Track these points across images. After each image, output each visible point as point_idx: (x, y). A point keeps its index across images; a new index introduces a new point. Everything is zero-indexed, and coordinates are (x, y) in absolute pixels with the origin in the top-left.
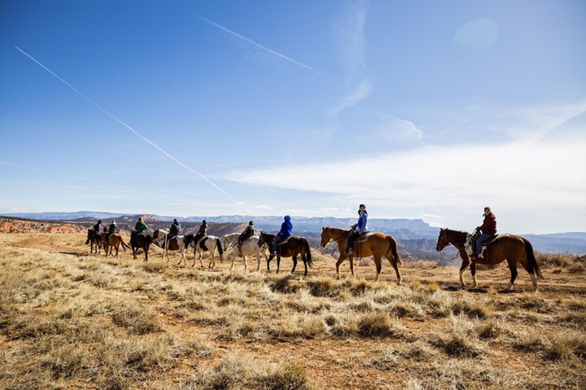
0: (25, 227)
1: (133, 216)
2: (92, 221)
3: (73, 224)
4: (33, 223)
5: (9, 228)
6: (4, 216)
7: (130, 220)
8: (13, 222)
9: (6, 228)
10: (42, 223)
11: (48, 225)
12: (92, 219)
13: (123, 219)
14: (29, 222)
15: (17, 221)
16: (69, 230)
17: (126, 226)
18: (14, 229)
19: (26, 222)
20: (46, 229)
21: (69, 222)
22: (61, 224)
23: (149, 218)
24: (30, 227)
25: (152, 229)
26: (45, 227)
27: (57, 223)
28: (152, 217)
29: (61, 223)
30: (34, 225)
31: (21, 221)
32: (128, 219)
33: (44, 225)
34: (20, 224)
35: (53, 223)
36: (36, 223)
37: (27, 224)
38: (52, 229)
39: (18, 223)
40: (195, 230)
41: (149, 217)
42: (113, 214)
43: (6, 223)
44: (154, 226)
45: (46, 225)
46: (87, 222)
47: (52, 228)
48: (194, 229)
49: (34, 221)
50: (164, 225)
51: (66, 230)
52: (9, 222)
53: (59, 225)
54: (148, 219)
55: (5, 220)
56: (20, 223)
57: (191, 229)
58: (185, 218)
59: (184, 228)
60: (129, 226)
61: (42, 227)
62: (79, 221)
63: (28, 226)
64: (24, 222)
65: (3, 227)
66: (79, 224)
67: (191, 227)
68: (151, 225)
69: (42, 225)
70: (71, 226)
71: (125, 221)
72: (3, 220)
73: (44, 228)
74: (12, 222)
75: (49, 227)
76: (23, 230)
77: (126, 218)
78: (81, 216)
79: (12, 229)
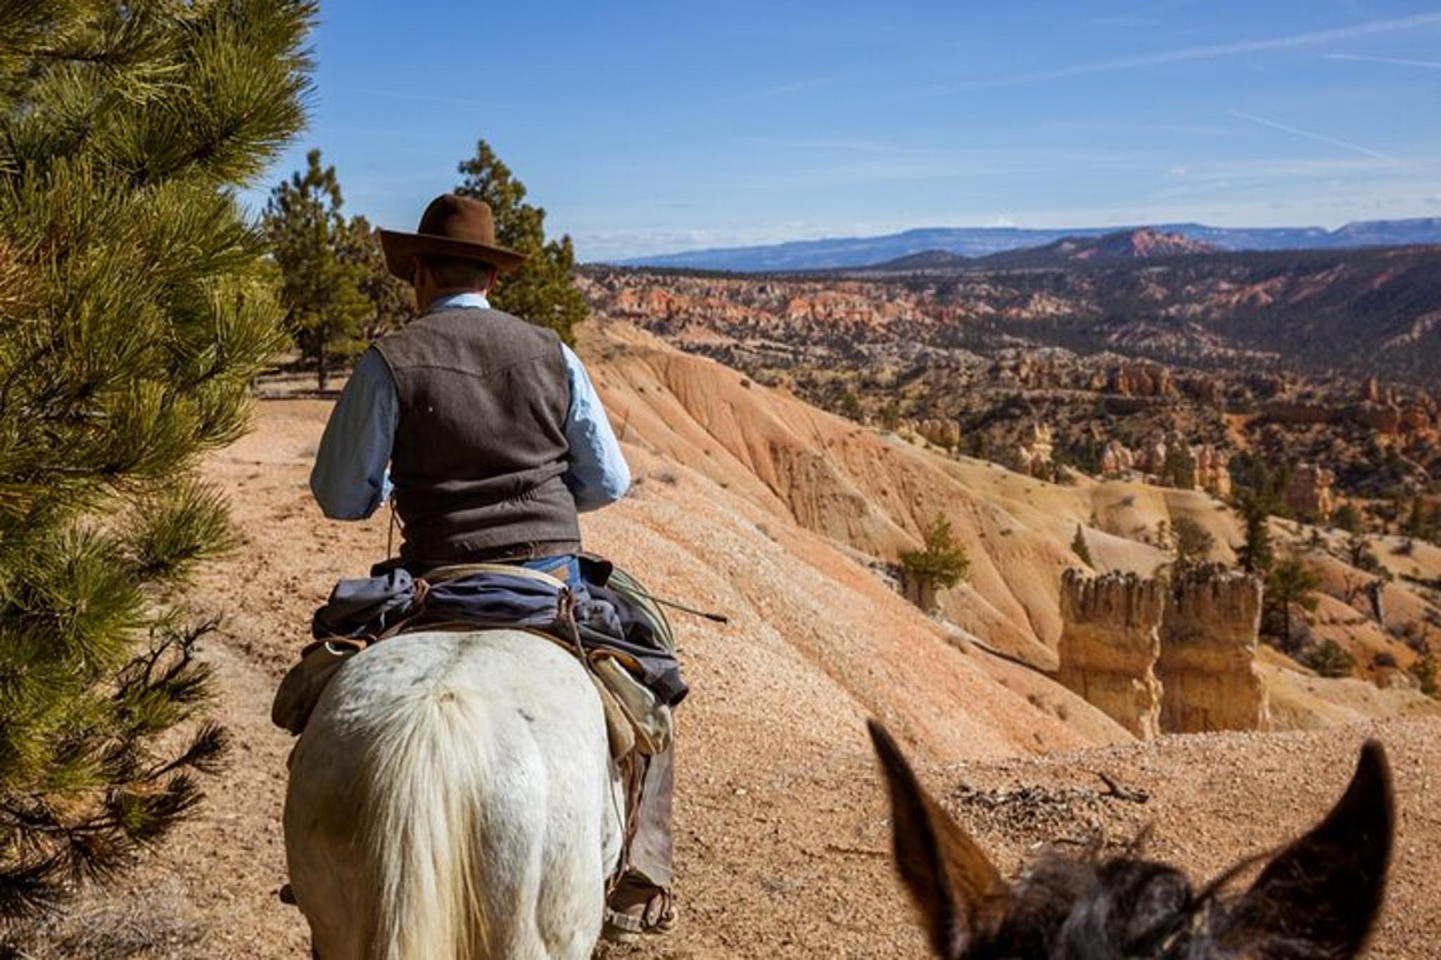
0: (711, 300)
1: (1098, 236)
2: (943, 265)
3: (869, 280)
4: (735, 284)
5: (664, 306)
6: (650, 265)
7: (1083, 255)
8: (677, 284)
9: (655, 305)
10: (761, 284)
11: (777, 292)
12: (943, 259)
13: (1057, 251)
14: (724, 283)
15: (688, 281)
16: (847, 303)
17: (1059, 279)
18: (679, 308)
19: (714, 282)
20: (775, 303)
21: (853, 275)
22: (829, 283)
23: (1157, 242)
24: (725, 298)
25: (1158, 284)
26: (772, 296)
27: (817, 281)
28: (1169, 235)
29: (825, 280)
30: (738, 292)
31: (699, 281)
32: (1076, 251)
33: (769, 289)
34: (697, 291)
35: (803, 281)
36: (745, 285)
37: (716, 288)
38: (793, 304)
39: (691, 286)
40: (1337, 279)
41: (1159, 237)
42: (1028, 233)
43: (656, 288)
44: (1168, 274)
45: (773, 291)
46: (919, 272)
47: (793, 299)
48: (1331, 279)
49: (741, 276)
50: (1207, 268)
51: (836, 305)
52: (665, 284)
53: (819, 286)
54: (1151, 245)
55: (652, 278)
56: (698, 286)
57: (1319, 277)
58: (1331, 228)
59: (1290, 274)
60: (1069, 279)
61: (763, 296)
62: (895, 269)
63: (721, 293)
64: (706, 283)
65: (648, 303)
66: (891, 281)
67: (1318, 272)
68: (1157, 269)
69: (762, 290)
70: (861, 288)
71: (1063, 259)
72: (648, 280)
73: (768, 302)
74: (673, 284)
75: (784, 297)
76: (704, 308)
77: (1067, 246)
78: (914, 247)
79: (674, 307)
